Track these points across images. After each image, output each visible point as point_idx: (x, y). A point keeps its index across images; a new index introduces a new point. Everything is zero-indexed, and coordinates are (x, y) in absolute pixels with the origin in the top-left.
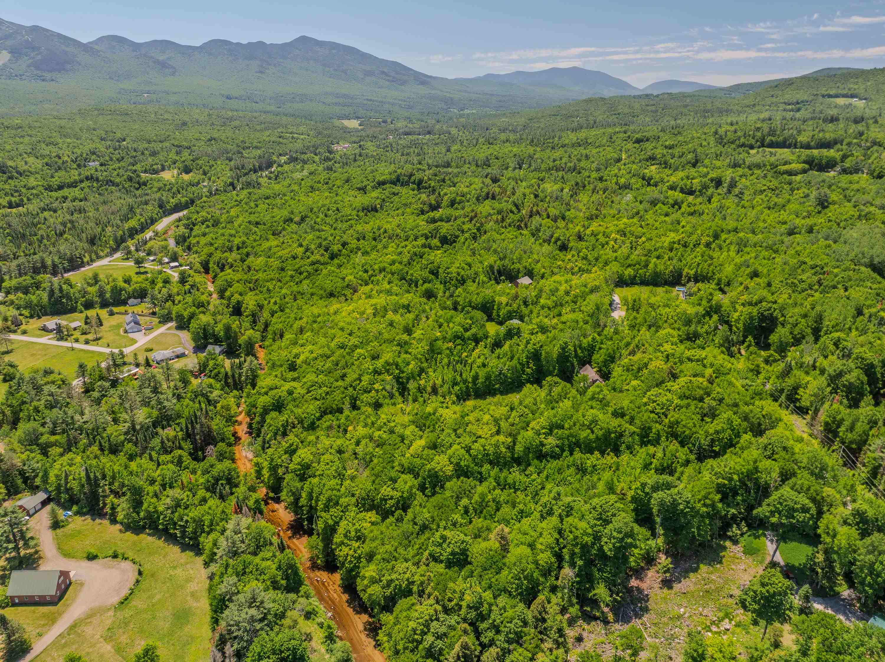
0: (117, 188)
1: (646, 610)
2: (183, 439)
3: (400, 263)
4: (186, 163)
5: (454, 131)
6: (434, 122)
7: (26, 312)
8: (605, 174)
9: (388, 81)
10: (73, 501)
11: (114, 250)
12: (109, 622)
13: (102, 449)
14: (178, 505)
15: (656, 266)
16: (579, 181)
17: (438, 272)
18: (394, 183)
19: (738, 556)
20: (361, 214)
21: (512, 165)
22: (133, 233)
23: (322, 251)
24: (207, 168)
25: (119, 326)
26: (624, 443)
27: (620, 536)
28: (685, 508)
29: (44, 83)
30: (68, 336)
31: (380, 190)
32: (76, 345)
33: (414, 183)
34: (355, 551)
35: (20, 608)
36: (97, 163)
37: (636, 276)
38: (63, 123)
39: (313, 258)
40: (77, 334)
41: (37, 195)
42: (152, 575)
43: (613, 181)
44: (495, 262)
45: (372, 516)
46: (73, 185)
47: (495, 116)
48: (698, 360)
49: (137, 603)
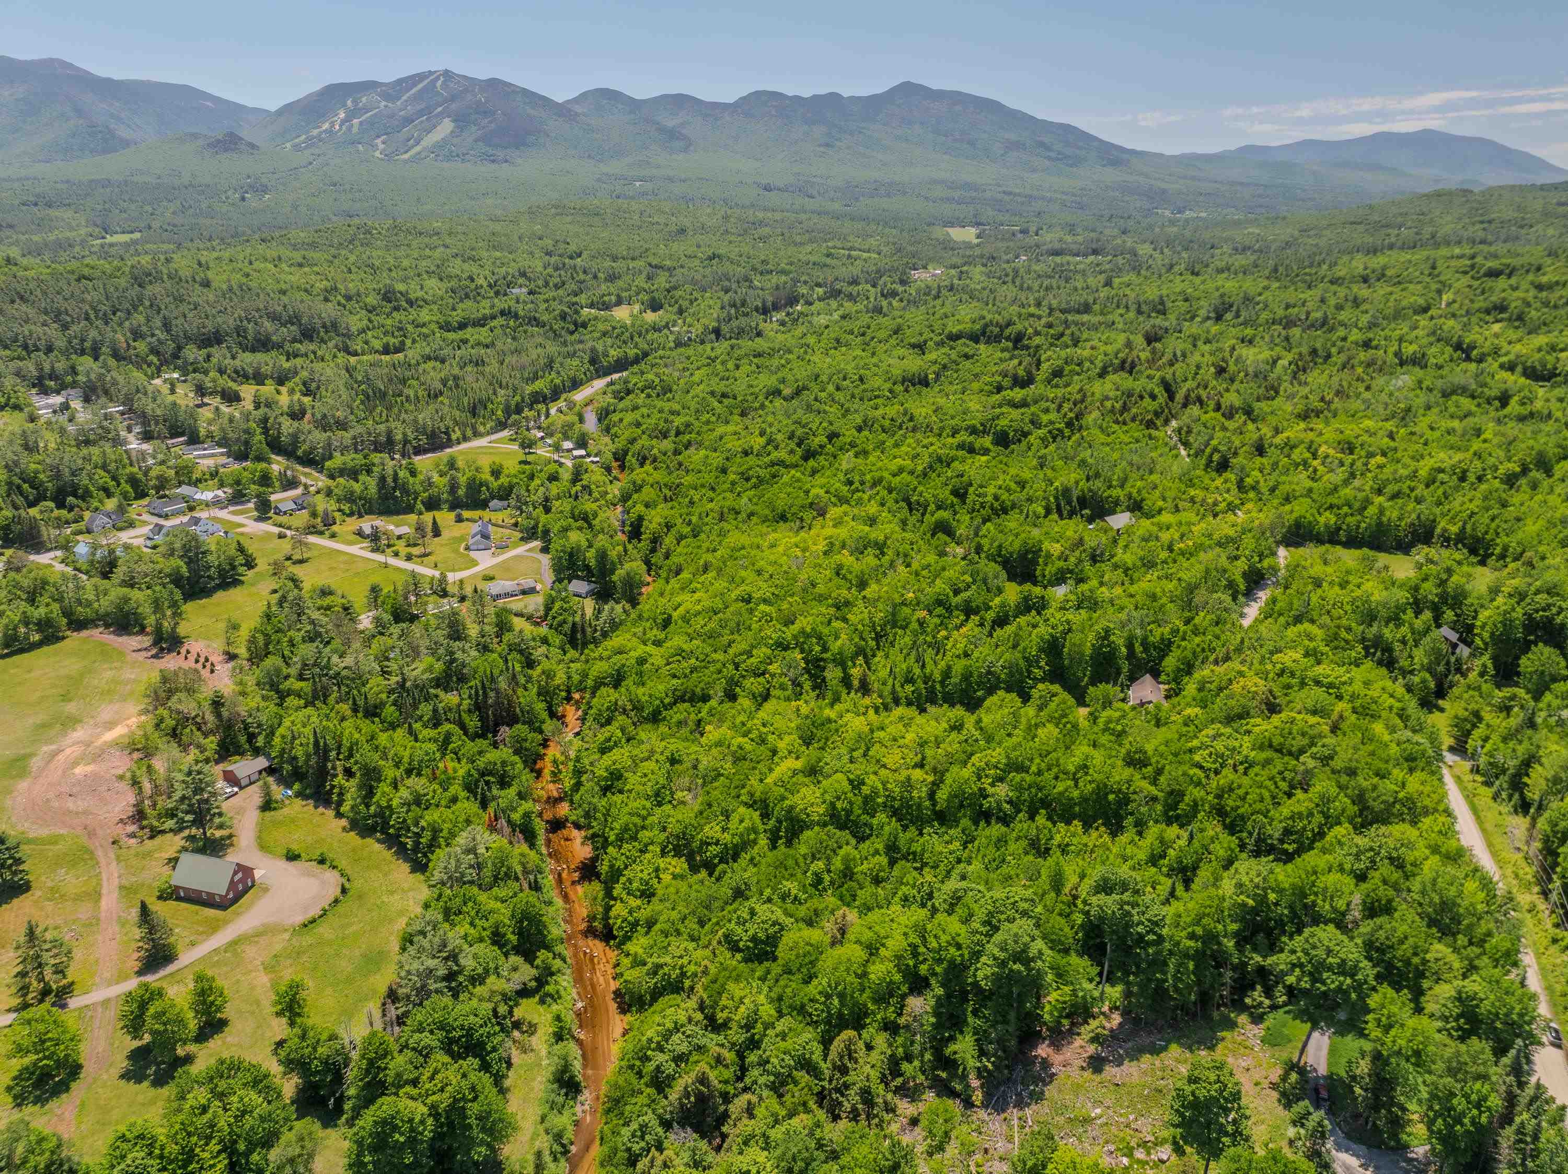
0: (542, 331)
1: (1038, 1097)
2: (470, 711)
3: (912, 473)
4: (656, 295)
5: (1144, 250)
6: (1116, 232)
7: (346, 507)
8: (1378, 336)
9: (1049, 158)
10: (298, 775)
11: (502, 425)
12: (278, 947)
13: (355, 710)
14: (418, 802)
15: (1382, 511)
16: (1318, 345)
17: (966, 493)
18: (975, 338)
19: (1249, 1043)
20: (899, 388)
21: (1203, 313)
22: (539, 398)
23: (793, 445)
24: (685, 304)
25: (462, 539)
26: (1132, 814)
27: (1002, 955)
28: (1148, 933)
29: (493, 166)
30: (389, 546)
31: (946, 350)
32: (392, 561)
33: (1008, 339)
34: (630, 913)
35: (183, 905)
36: (524, 290)
37: (1340, 529)
38: (498, 227)
39: (775, 455)
40: (400, 546)
41: (426, 336)
42: (360, 897)
43: (1391, 350)
44: (1077, 483)
45: (679, 865)
46: (480, 323)
47: (1237, 224)
48: (1330, 686)
49: (324, 930)
